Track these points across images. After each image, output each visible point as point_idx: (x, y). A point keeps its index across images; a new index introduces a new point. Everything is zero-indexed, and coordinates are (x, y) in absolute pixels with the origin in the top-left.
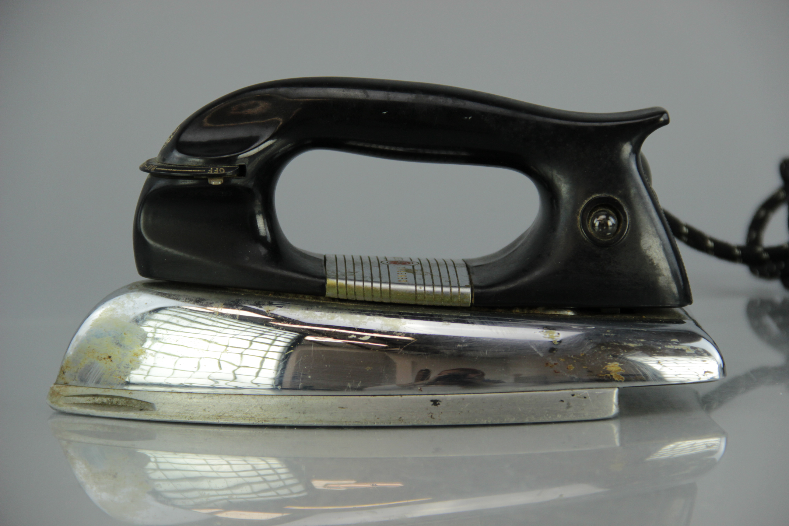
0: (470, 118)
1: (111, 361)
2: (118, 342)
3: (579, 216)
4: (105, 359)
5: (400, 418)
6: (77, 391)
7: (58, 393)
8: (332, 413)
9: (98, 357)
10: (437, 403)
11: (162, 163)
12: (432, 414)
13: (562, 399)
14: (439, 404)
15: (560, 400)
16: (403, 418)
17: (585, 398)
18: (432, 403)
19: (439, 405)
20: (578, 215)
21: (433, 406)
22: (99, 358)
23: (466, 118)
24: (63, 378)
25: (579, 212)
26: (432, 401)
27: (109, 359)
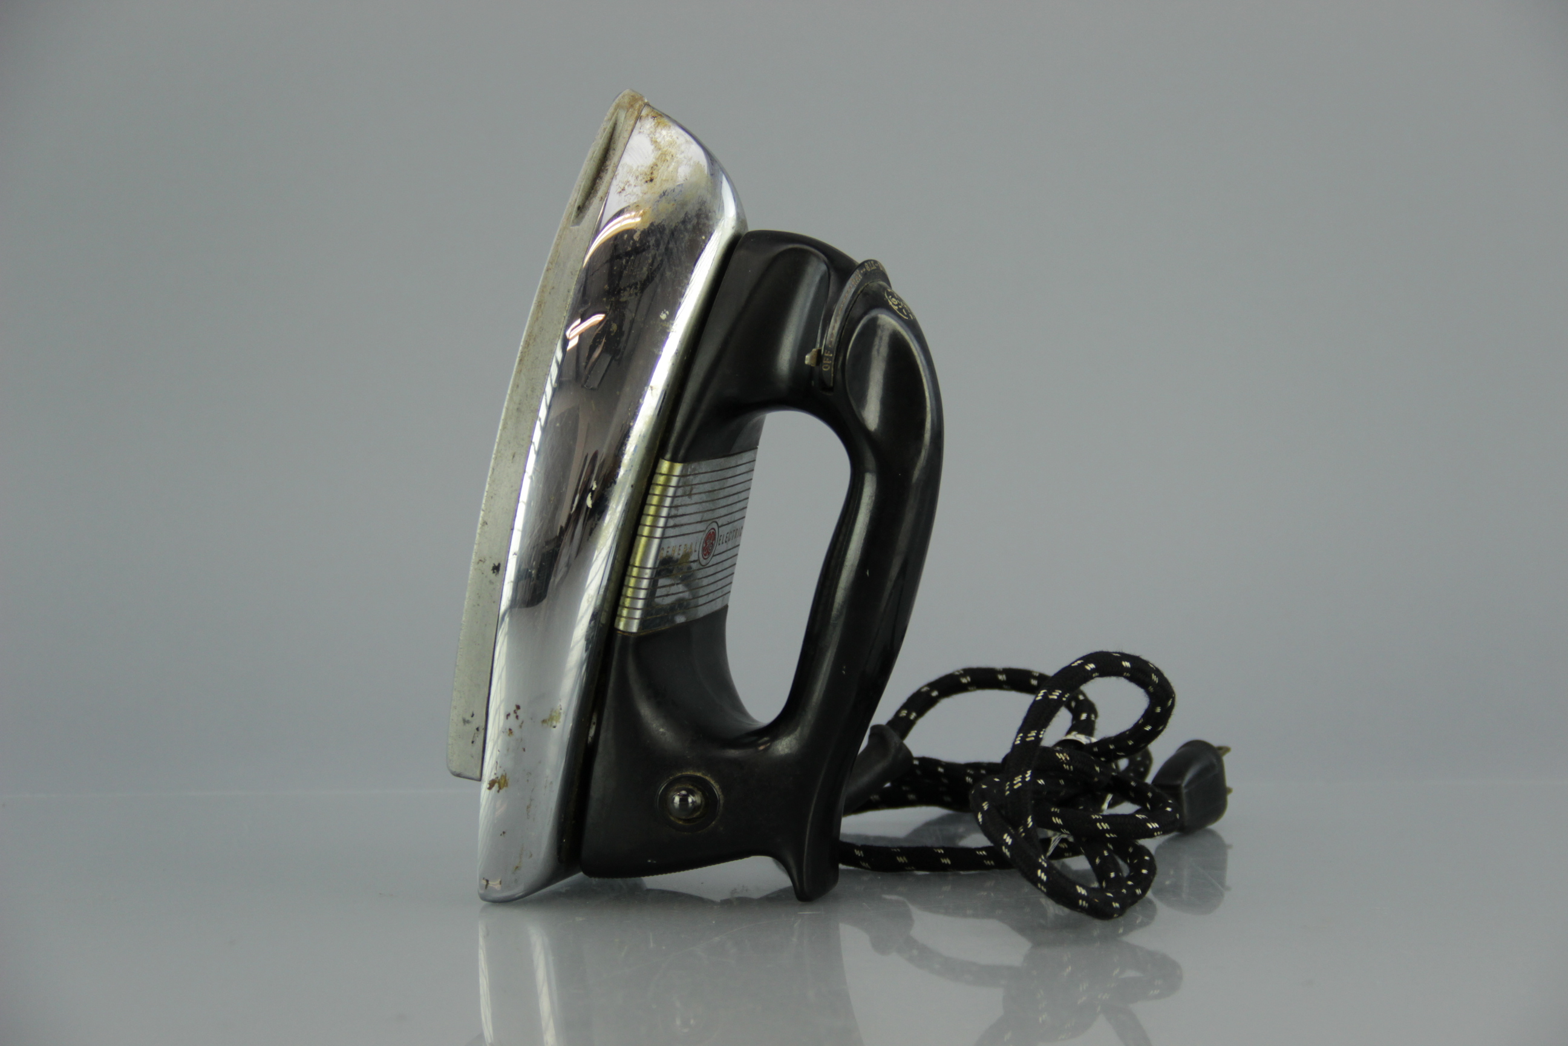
0: (844, 672)
1: (647, 182)
2: (666, 194)
3: (702, 776)
4: (652, 173)
5: (487, 524)
6: (626, 130)
7: (632, 106)
8: (509, 443)
9: (657, 165)
10: (495, 571)
11: (861, 292)
12: (484, 562)
13: (474, 716)
14: (494, 572)
15: (475, 713)
16: (486, 526)
17: (473, 742)
18: (497, 564)
19: (492, 572)
20: (703, 774)
21: (492, 565)
22: (655, 167)
23: (844, 667)
24: (647, 115)
25: (706, 775)
26: (499, 564)
27: (649, 179)
